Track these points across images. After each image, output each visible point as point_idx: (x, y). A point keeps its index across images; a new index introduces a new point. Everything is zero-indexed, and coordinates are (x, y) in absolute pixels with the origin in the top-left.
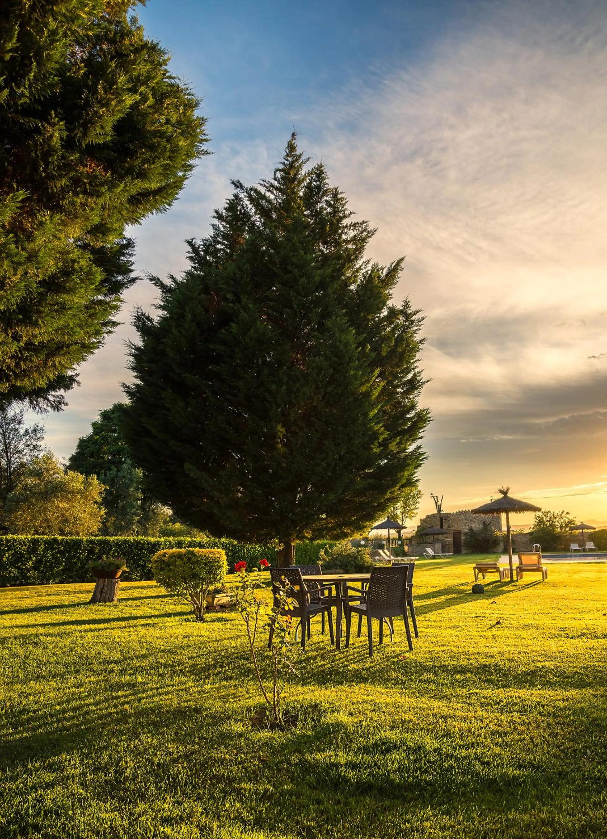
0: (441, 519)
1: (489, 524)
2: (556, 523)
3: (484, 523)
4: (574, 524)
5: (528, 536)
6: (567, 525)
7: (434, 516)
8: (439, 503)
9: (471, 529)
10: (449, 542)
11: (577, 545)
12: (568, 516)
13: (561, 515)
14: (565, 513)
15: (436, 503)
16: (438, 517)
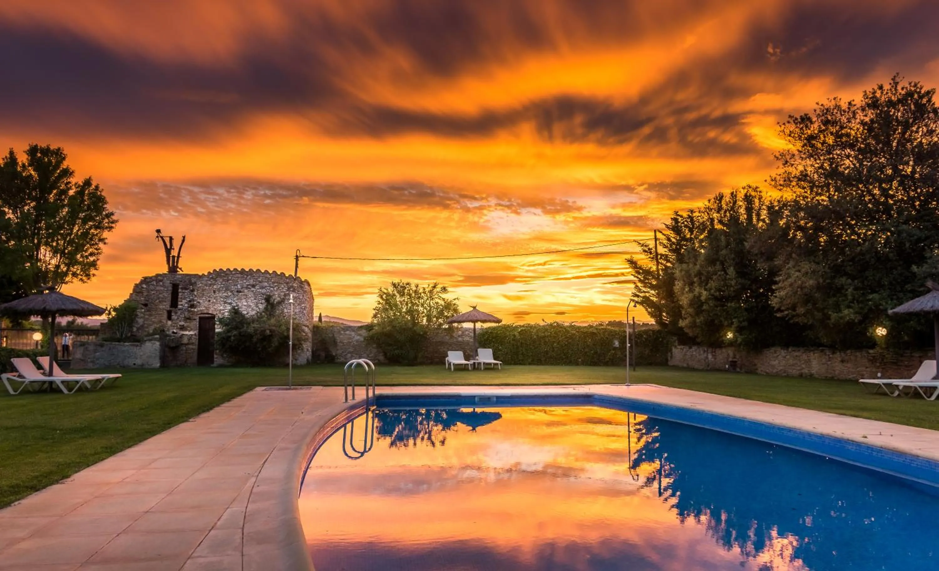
0: (175, 287)
1: (280, 303)
2: (421, 309)
3: (268, 299)
4: (456, 310)
5: (364, 332)
6: (441, 313)
7: (158, 278)
8: (174, 253)
9: (236, 312)
10: (190, 337)
11: (461, 353)
12: (444, 296)
13: (431, 292)
14: (438, 289)
15: (168, 251)
16: (167, 283)
